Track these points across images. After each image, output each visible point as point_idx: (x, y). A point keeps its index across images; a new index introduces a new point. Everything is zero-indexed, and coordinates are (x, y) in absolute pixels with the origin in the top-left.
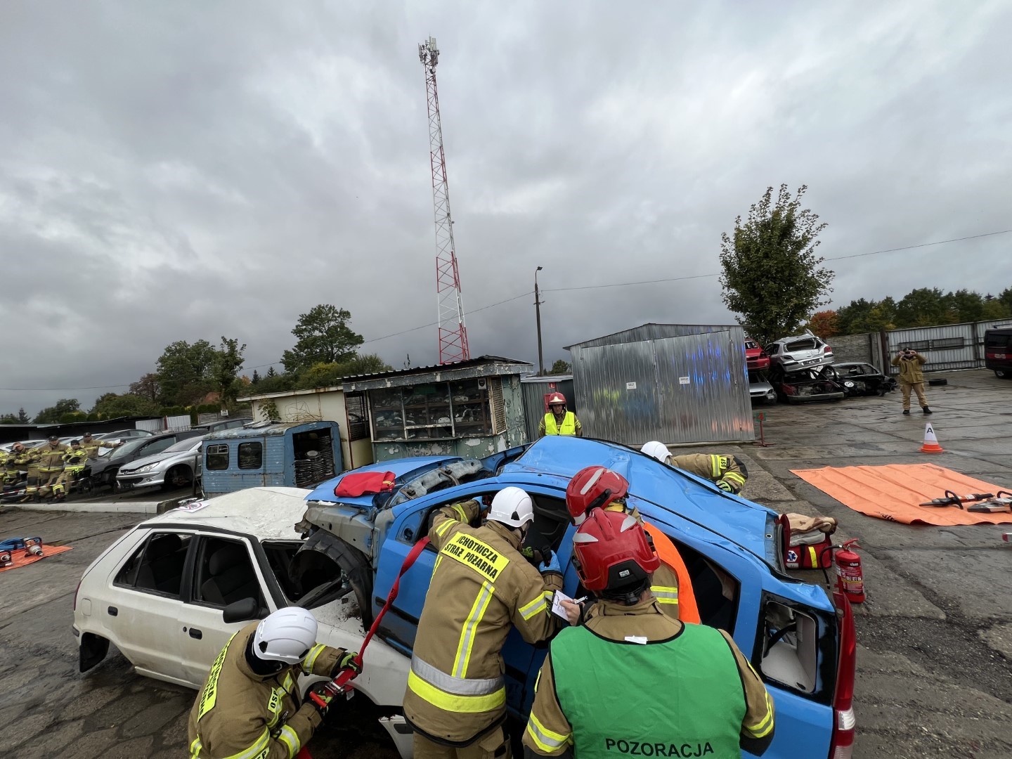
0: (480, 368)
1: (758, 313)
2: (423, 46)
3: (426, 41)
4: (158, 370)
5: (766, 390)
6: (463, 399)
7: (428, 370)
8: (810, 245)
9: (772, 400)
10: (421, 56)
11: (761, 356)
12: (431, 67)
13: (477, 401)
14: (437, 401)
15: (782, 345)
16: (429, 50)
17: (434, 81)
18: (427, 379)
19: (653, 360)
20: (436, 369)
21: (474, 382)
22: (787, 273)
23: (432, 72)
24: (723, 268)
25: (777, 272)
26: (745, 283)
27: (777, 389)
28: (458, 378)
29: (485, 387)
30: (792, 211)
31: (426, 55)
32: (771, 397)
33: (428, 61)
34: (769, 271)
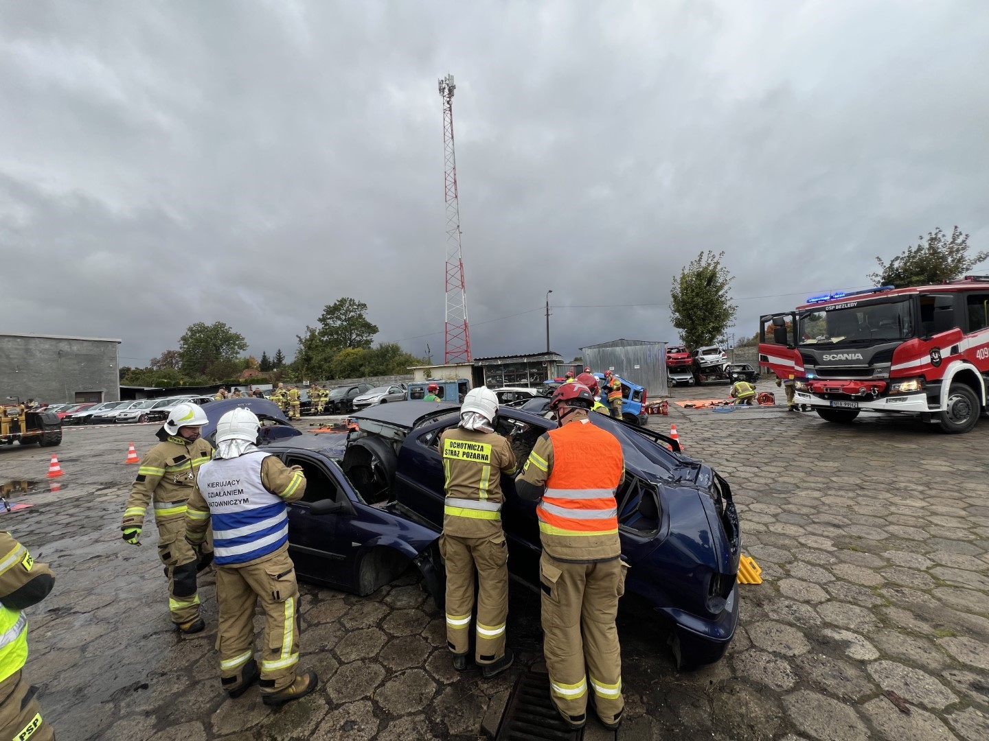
0: (546, 357)
1: (691, 330)
2: (442, 81)
3: (446, 78)
4: (181, 348)
5: (689, 377)
6: (535, 370)
7: (521, 356)
8: (726, 288)
9: (692, 383)
10: (440, 90)
11: (688, 357)
12: (448, 99)
13: (541, 372)
14: (521, 372)
15: (700, 351)
16: (448, 85)
17: (450, 110)
18: (520, 361)
19: (623, 357)
20: (525, 356)
21: (541, 363)
22: (709, 306)
23: (448, 102)
24: (672, 300)
25: (703, 305)
26: (685, 310)
27: (696, 377)
28: (535, 361)
29: (546, 365)
30: (715, 267)
31: (444, 88)
32: (691, 381)
33: (446, 93)
34: (698, 304)
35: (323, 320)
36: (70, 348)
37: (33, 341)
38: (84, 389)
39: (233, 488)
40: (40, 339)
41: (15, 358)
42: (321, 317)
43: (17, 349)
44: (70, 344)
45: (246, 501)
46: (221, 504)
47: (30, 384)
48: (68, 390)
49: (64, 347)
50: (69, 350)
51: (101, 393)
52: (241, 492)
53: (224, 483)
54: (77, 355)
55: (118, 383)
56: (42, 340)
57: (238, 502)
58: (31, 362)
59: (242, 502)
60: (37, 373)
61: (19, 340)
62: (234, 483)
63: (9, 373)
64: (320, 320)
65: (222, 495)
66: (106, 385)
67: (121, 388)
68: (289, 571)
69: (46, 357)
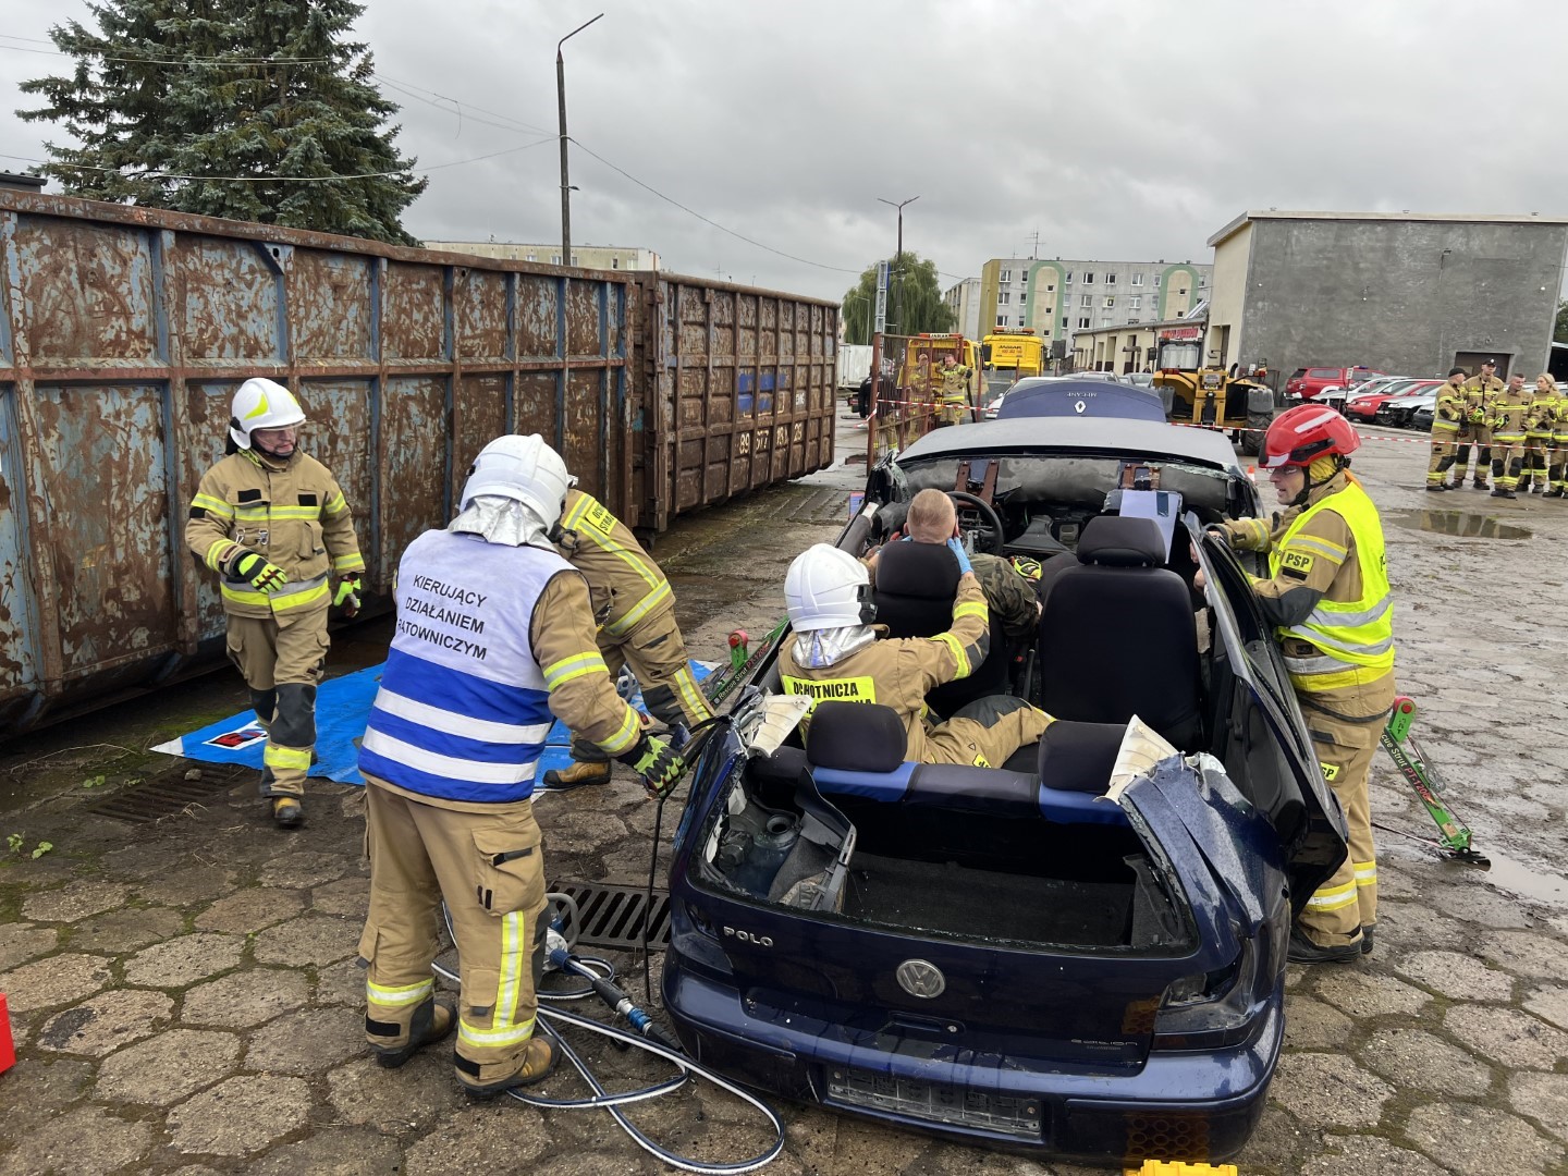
36: (1467, 244)
37: (1403, 229)
38: (1476, 346)
39: (465, 610)
40: (1414, 225)
41: (1367, 270)
43: (1373, 249)
44: (1468, 235)
45: (481, 652)
46: (424, 634)
47: (1382, 326)
48: (1446, 345)
49: (1455, 240)
50: (1463, 249)
51: (1507, 357)
52: (479, 627)
53: (451, 592)
54: (1477, 261)
55: (1551, 336)
56: (1418, 227)
57: (463, 647)
58: (1391, 277)
59: (472, 650)
60: (1397, 302)
61: (1379, 229)
62: (471, 598)
63: (1353, 303)
65: (434, 613)
66: (1522, 338)
67: (1554, 350)
68: (528, 852)
69: (1419, 265)
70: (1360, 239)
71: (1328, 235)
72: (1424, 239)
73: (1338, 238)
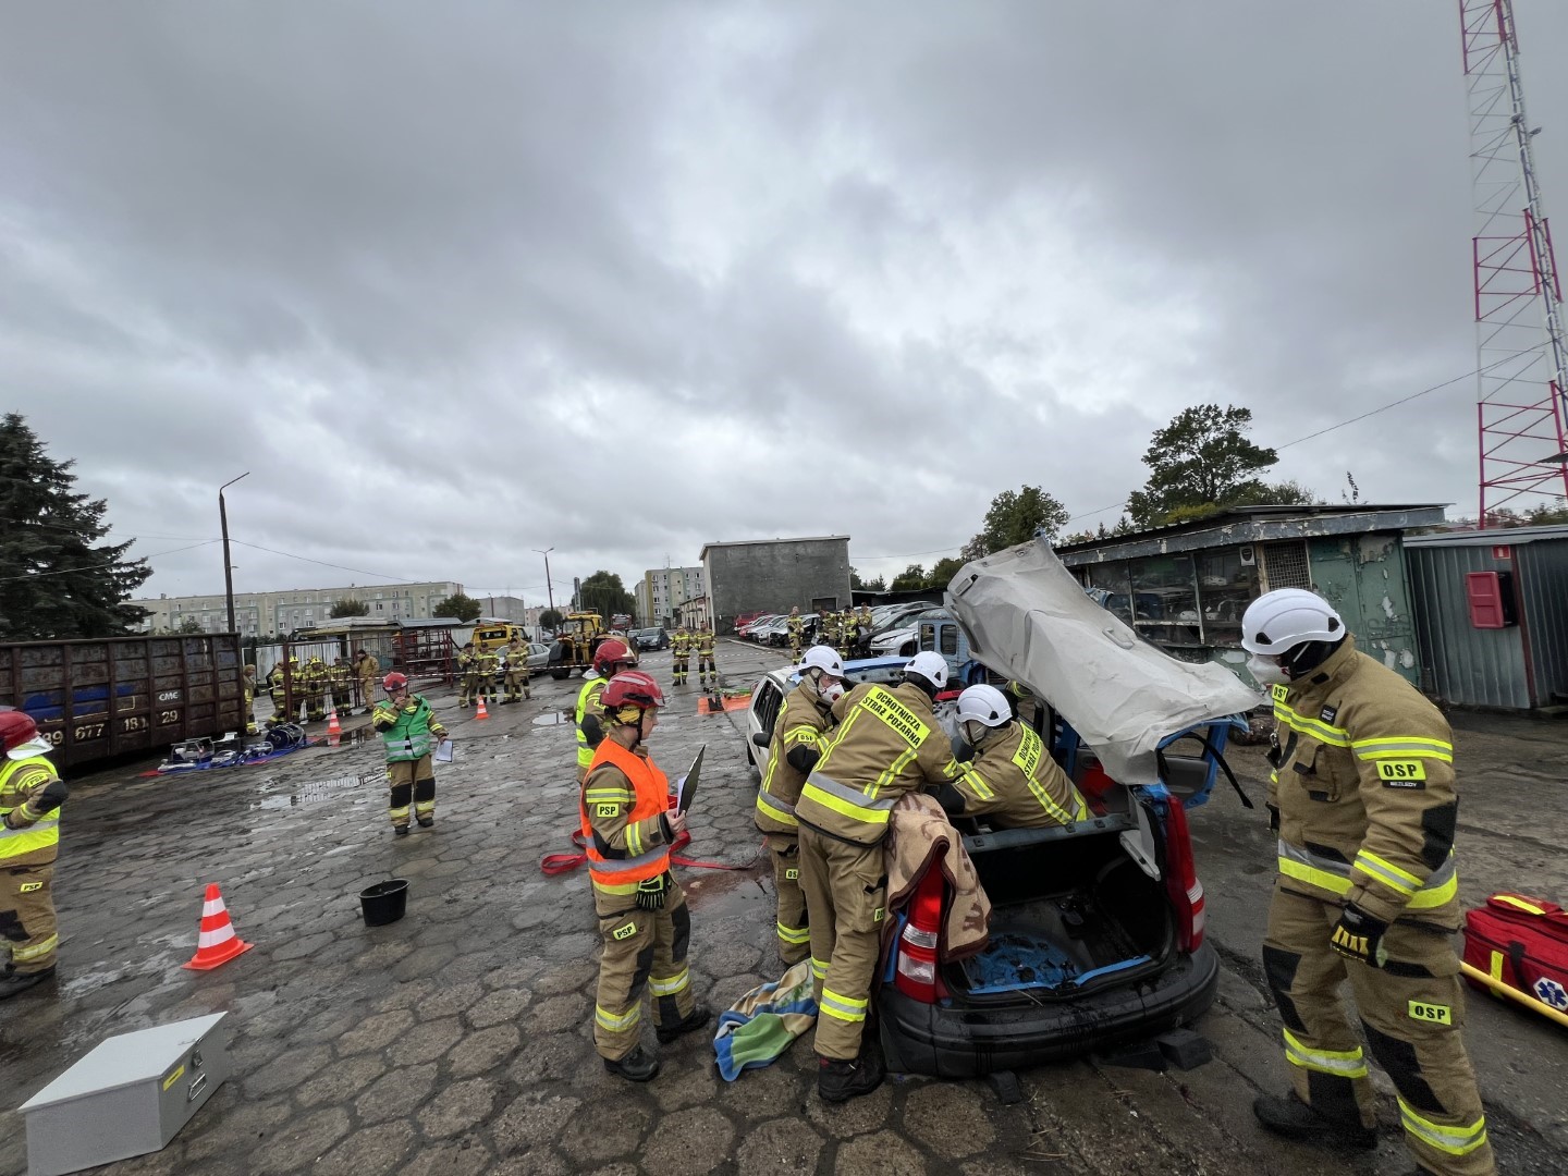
6: (1215, 580)
18: (1148, 549)
21: (1222, 553)
29: (1252, 561)
35: (1152, 458)
36: (805, 550)
37: (776, 547)
38: (819, 595)
41: (765, 566)
42: (1148, 454)
43: (766, 558)
44: (805, 546)
47: (777, 592)
48: (807, 595)
49: (800, 550)
50: (804, 553)
51: (832, 599)
54: (811, 558)
55: (850, 588)
56: (782, 545)
58: (776, 568)
60: (781, 579)
61: (766, 547)
63: (760, 582)
64: (1147, 459)
66: (838, 590)
67: (853, 594)
69: (786, 562)
70: (758, 552)
71: (744, 552)
72: (786, 551)
73: (749, 553)
